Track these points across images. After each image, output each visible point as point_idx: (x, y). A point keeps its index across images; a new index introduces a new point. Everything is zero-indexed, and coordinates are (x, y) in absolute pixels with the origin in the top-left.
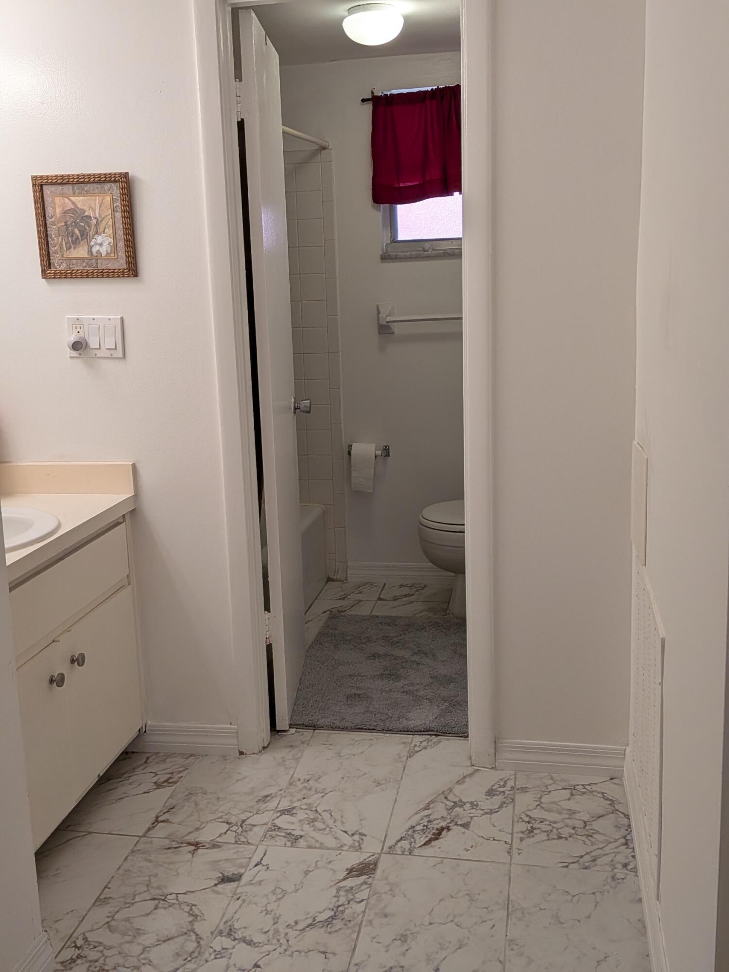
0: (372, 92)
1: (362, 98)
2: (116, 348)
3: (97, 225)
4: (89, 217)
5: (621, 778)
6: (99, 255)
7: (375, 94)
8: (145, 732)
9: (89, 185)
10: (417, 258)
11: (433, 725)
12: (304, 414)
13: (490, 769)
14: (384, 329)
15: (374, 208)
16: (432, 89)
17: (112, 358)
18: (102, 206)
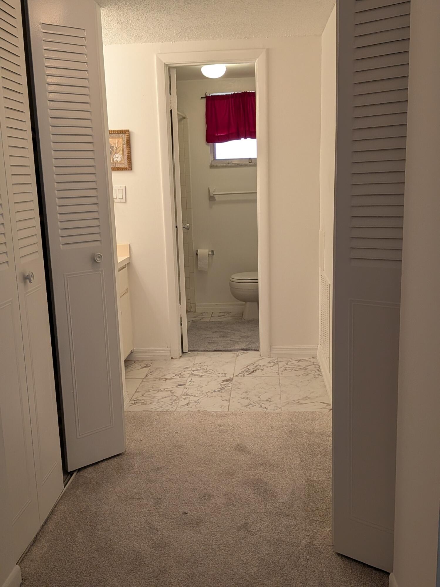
0: (206, 94)
1: (201, 96)
2: (123, 199)
3: (116, 150)
4: (113, 147)
5: (316, 357)
6: (117, 162)
7: (207, 95)
8: (133, 352)
9: (113, 134)
10: (226, 167)
11: (245, 347)
12: (187, 230)
13: (268, 357)
14: (212, 198)
15: (206, 144)
16: (232, 94)
17: (121, 202)
18: (119, 143)
